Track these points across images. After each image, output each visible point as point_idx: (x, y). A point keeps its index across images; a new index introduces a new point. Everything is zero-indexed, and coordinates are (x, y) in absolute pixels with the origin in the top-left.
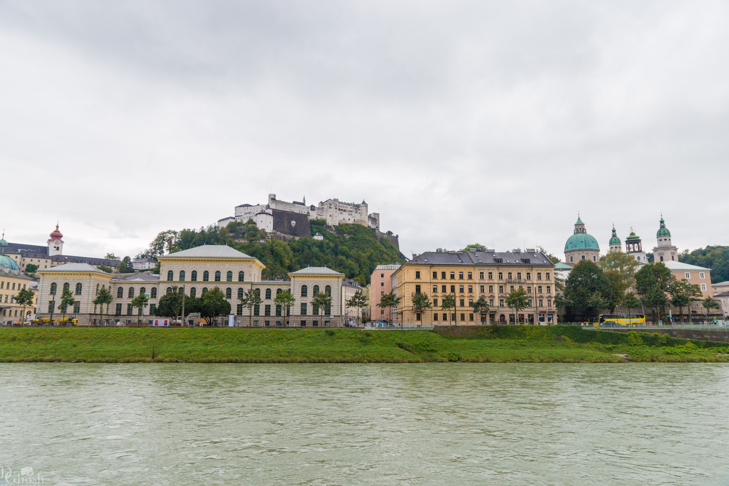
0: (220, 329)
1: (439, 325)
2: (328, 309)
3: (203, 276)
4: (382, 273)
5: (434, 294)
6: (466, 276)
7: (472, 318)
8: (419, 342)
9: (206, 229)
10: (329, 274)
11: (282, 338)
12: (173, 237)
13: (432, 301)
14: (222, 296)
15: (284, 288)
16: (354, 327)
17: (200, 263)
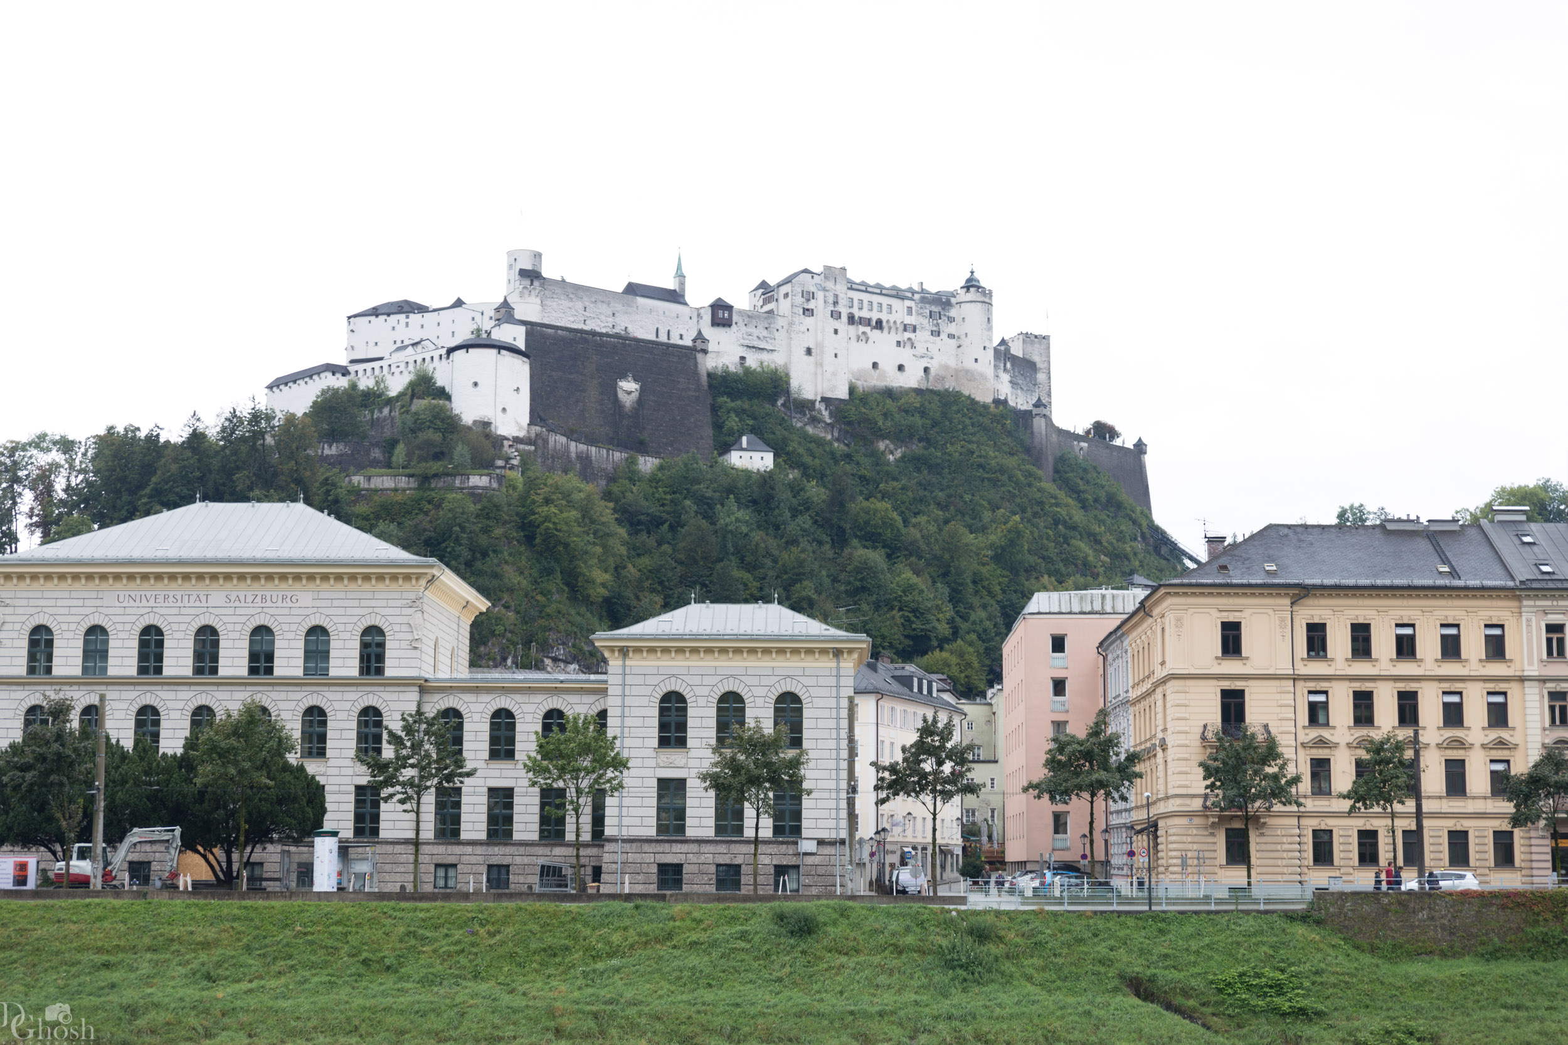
0: (274, 903)
1: (1336, 887)
2: (788, 805)
3: (191, 653)
4: (1058, 632)
5: (1314, 733)
6: (1473, 644)
7: (1504, 854)
8: (1234, 972)
9: (212, 426)
10: (792, 639)
11: (567, 949)
12: (58, 466)
13: (1306, 771)
14: (283, 745)
15: (578, 708)
16: (918, 897)
17: (177, 590)
